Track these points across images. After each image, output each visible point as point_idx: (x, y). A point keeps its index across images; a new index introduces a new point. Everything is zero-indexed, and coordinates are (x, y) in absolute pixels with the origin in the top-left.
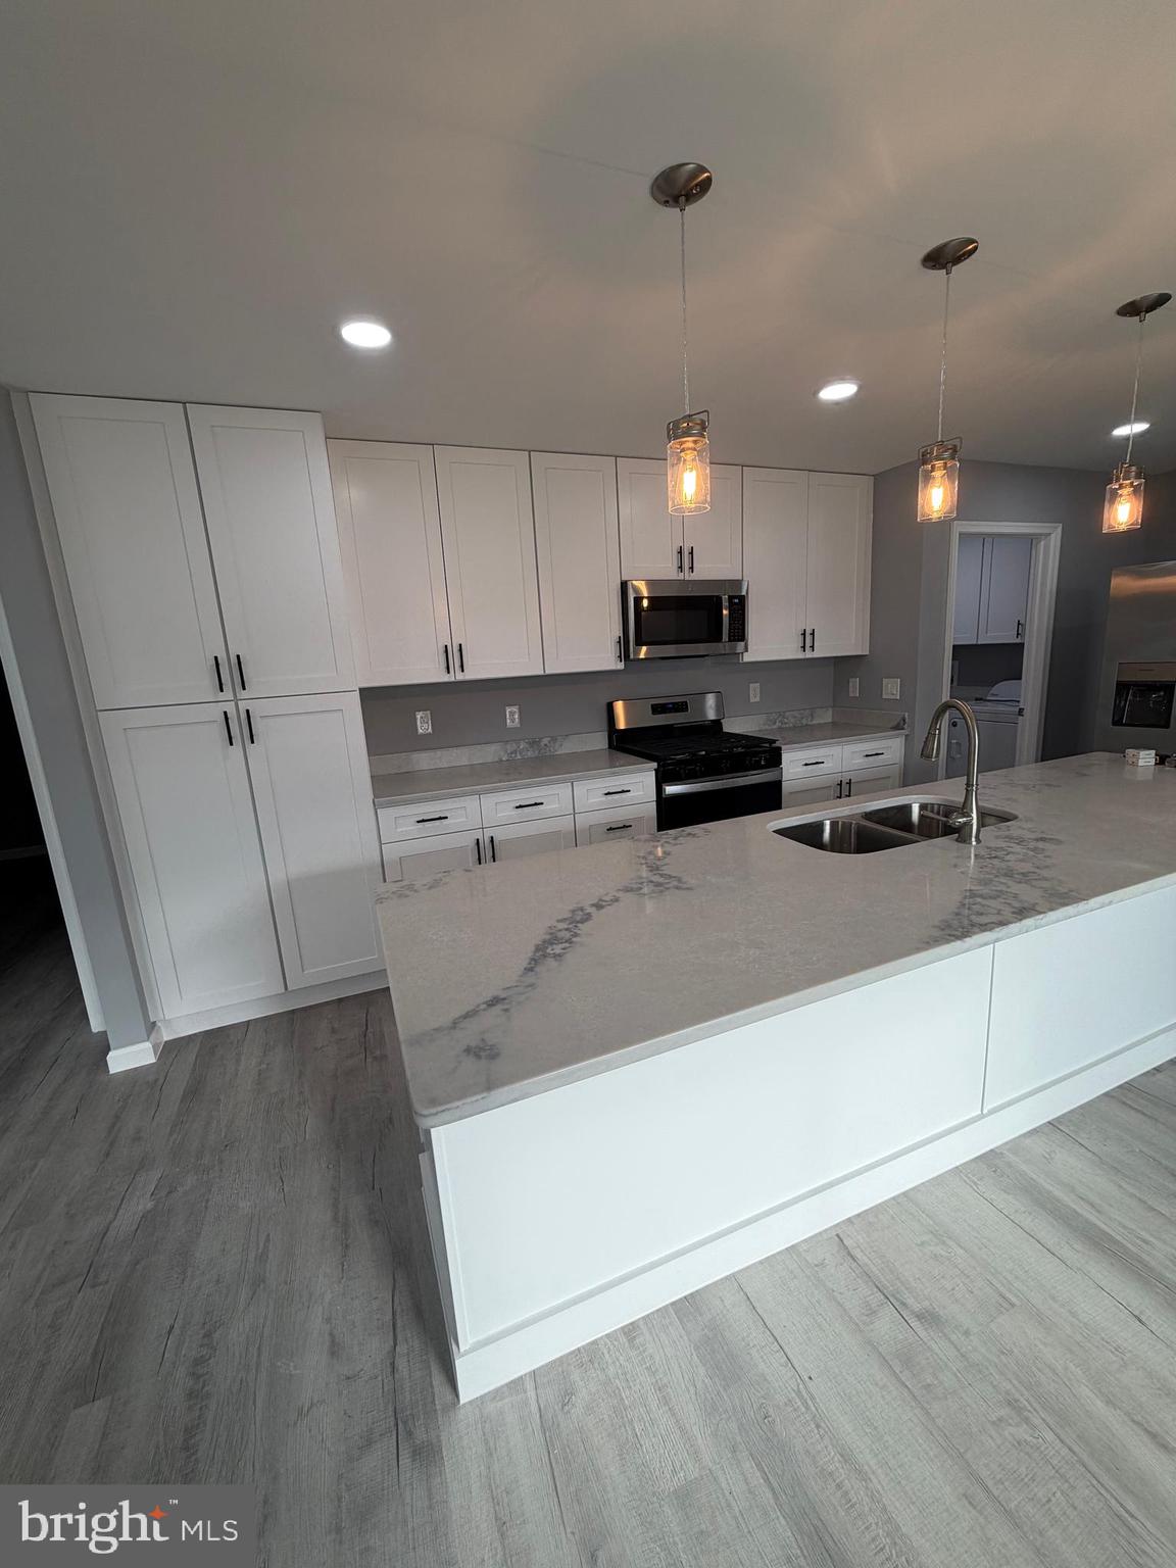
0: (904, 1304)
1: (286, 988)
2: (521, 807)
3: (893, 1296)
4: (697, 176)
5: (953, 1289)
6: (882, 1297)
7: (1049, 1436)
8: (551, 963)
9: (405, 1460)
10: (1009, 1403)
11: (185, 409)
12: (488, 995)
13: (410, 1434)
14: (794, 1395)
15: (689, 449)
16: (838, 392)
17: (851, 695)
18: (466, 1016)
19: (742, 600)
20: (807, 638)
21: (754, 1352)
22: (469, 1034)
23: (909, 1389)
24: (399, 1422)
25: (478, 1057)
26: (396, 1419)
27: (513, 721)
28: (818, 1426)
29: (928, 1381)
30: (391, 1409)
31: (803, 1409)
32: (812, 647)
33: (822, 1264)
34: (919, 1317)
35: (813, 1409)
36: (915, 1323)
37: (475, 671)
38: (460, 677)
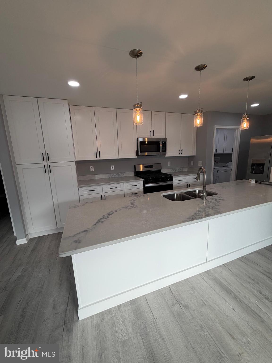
0: (181, 303)
1: (57, 227)
2: (112, 188)
3: (179, 301)
4: (139, 52)
5: (193, 301)
6: (177, 302)
7: (208, 334)
8: (100, 223)
9: (65, 332)
10: (200, 326)
11: (37, 99)
12: (84, 230)
13: (67, 326)
14: (152, 322)
15: (138, 111)
16: (183, 96)
17: (192, 165)
18: (78, 234)
19: (165, 142)
20: (181, 152)
21: (145, 312)
22: (76, 238)
23: (178, 322)
24: (65, 324)
25: (76, 242)
26: (64, 323)
27: (112, 169)
28: (156, 329)
29: (183, 321)
30: (64, 320)
31: (154, 326)
32: (182, 153)
33: (165, 294)
34: (184, 306)
35: (156, 325)
36: (183, 308)
37: (103, 157)
38: (99, 159)
